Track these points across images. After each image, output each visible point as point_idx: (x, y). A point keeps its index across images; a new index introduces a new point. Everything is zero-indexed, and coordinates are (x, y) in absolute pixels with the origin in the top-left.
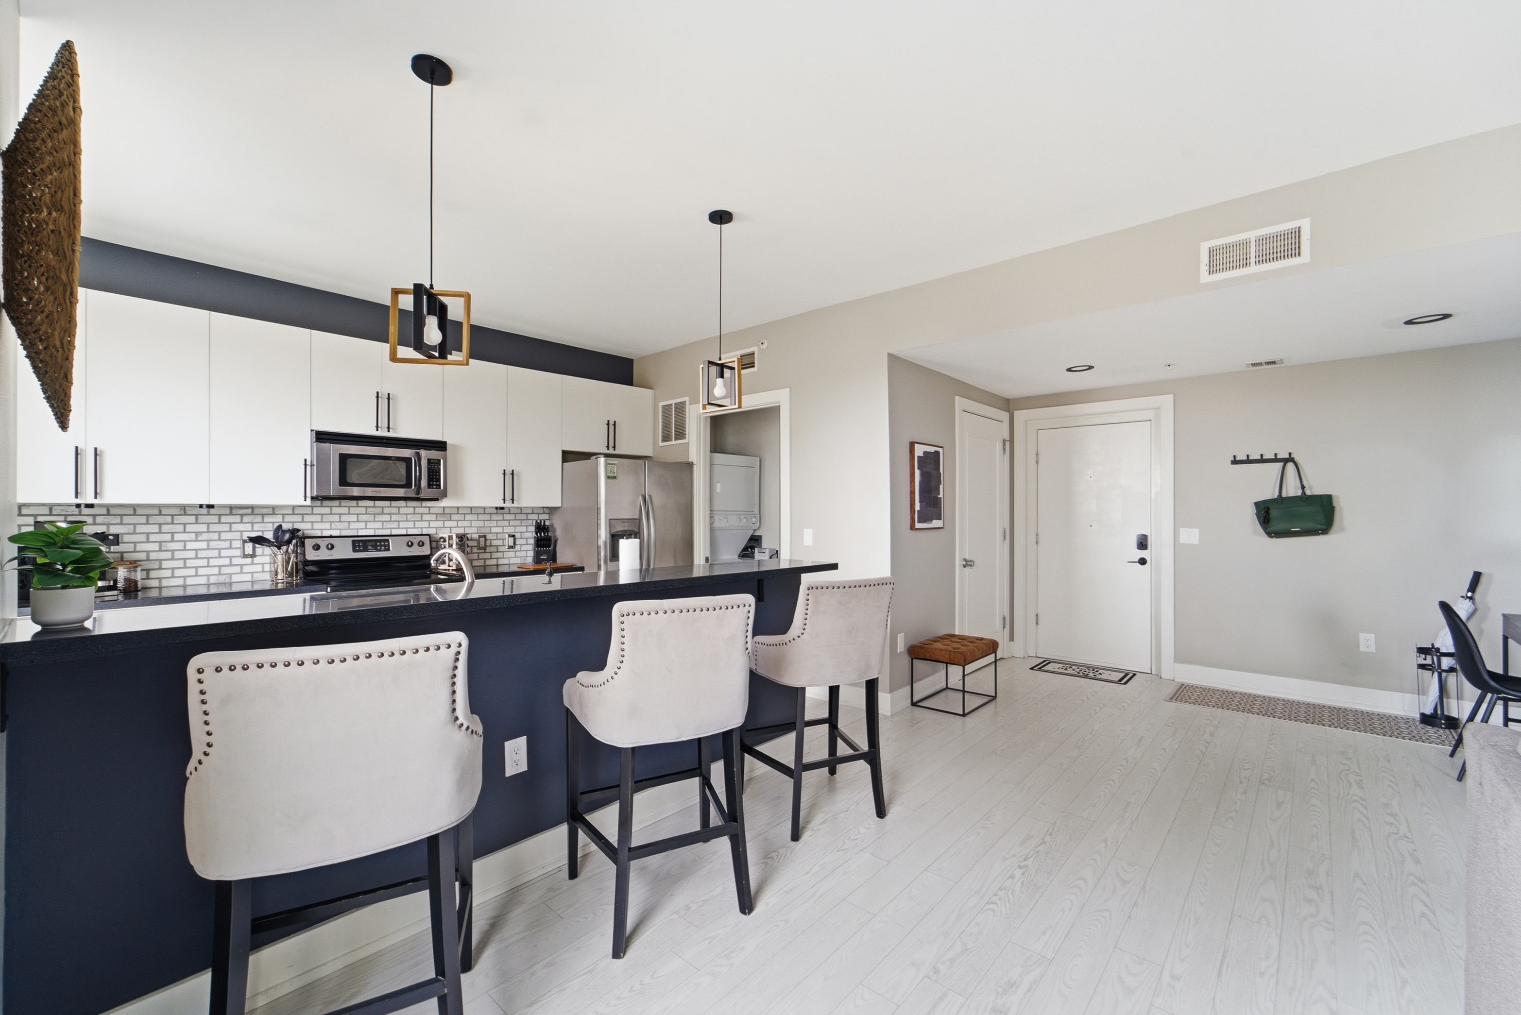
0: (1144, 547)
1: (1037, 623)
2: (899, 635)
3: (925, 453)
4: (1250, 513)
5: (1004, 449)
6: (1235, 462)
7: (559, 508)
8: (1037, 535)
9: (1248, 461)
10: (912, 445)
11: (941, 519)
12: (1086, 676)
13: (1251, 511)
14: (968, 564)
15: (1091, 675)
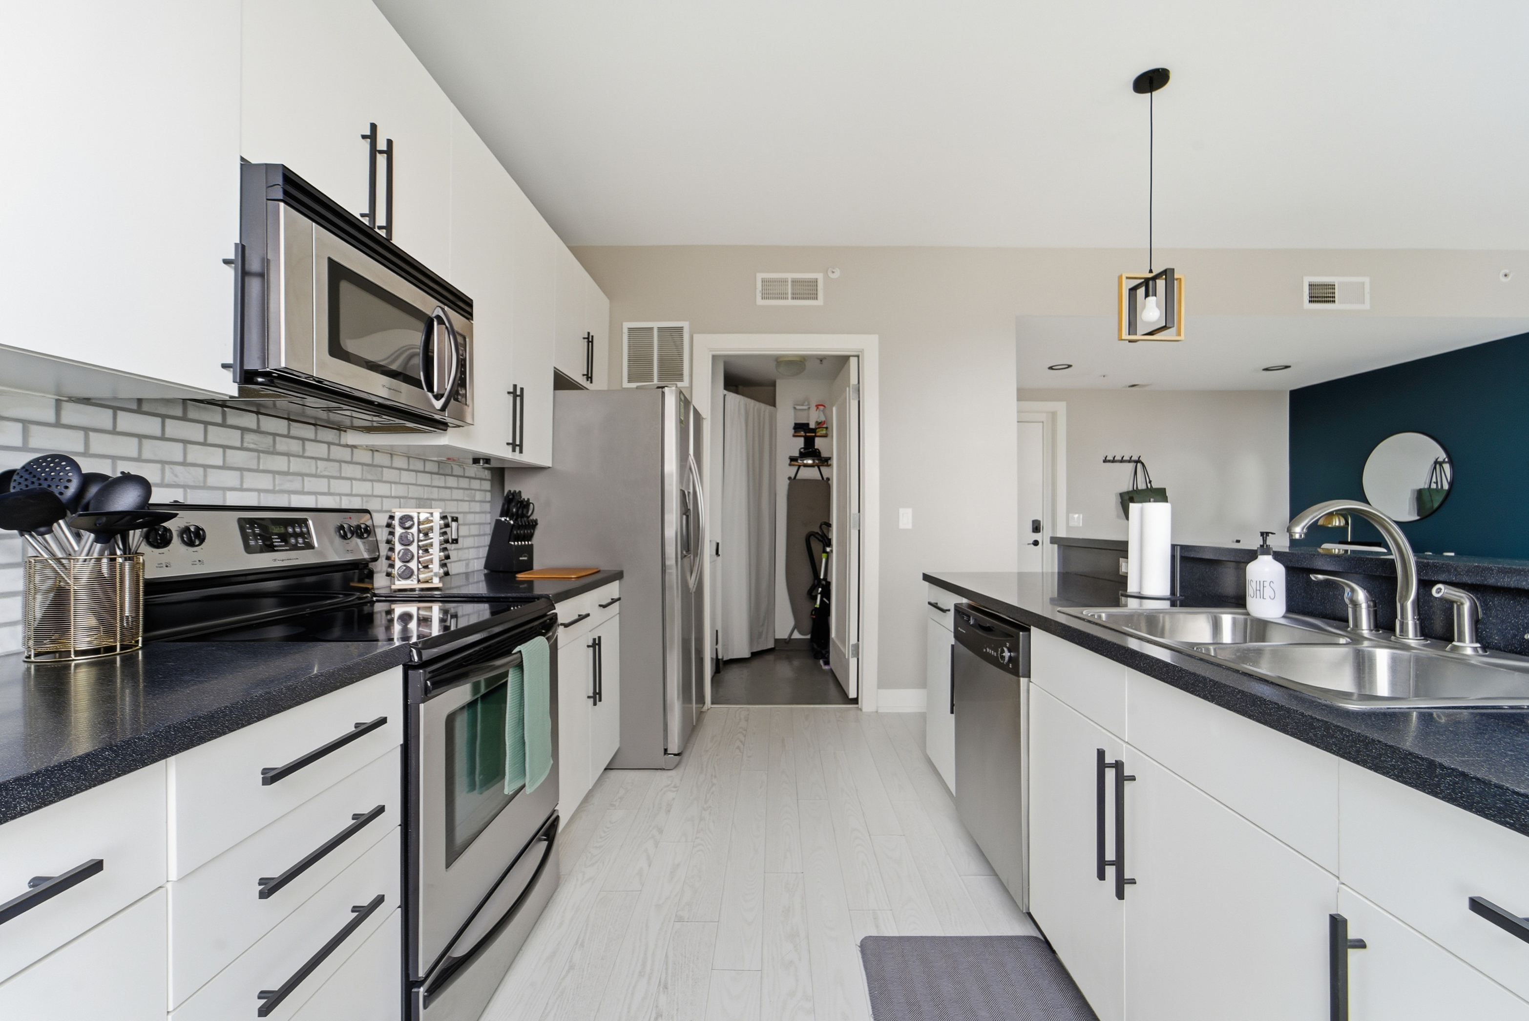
0: (1037, 531)
6: (1105, 461)
7: (549, 467)
9: (1114, 461)
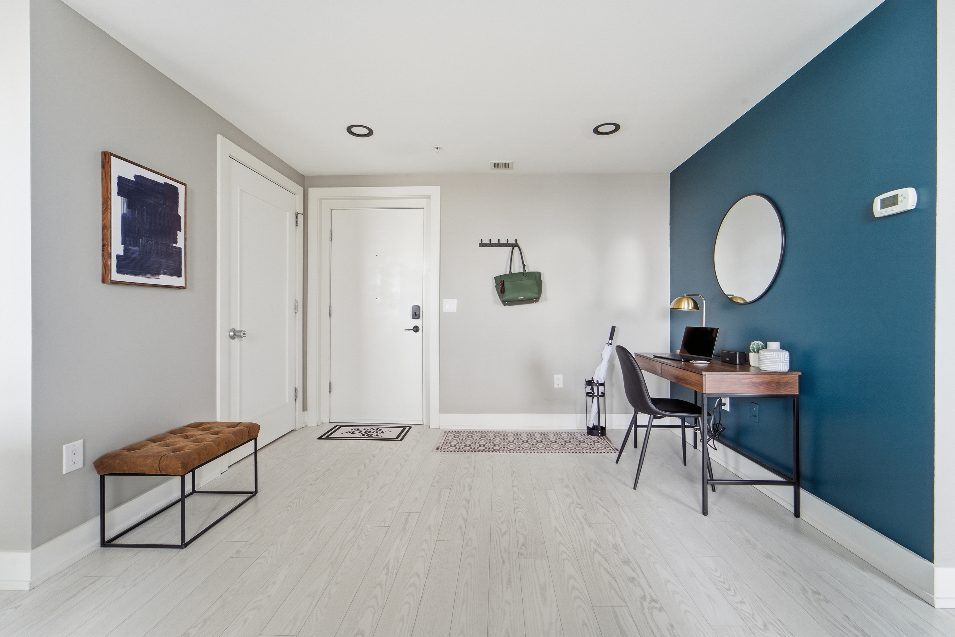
0: (417, 317)
1: (330, 391)
2: (64, 447)
3: (136, 177)
4: (491, 286)
5: (296, 222)
6: (482, 245)
8: (330, 308)
9: (491, 245)
10: (106, 157)
11: (180, 276)
12: (370, 439)
13: (492, 284)
14: (236, 335)
15: (374, 435)
